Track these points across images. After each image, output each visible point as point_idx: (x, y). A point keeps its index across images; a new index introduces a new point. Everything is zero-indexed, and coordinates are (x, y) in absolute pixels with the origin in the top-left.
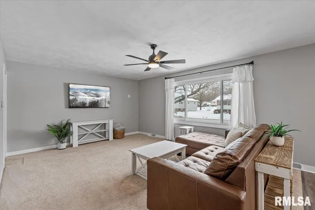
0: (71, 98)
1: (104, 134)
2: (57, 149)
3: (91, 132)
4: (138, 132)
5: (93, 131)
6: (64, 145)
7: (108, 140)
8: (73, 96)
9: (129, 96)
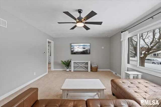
0: (72, 50)
1: (87, 68)
2: (66, 71)
3: (80, 66)
4: (109, 70)
5: (81, 66)
6: (68, 70)
7: (88, 71)
8: (73, 49)
9: (103, 48)
